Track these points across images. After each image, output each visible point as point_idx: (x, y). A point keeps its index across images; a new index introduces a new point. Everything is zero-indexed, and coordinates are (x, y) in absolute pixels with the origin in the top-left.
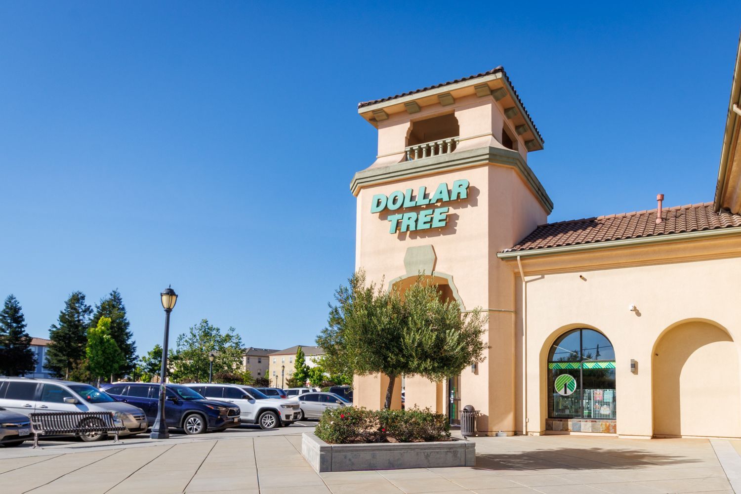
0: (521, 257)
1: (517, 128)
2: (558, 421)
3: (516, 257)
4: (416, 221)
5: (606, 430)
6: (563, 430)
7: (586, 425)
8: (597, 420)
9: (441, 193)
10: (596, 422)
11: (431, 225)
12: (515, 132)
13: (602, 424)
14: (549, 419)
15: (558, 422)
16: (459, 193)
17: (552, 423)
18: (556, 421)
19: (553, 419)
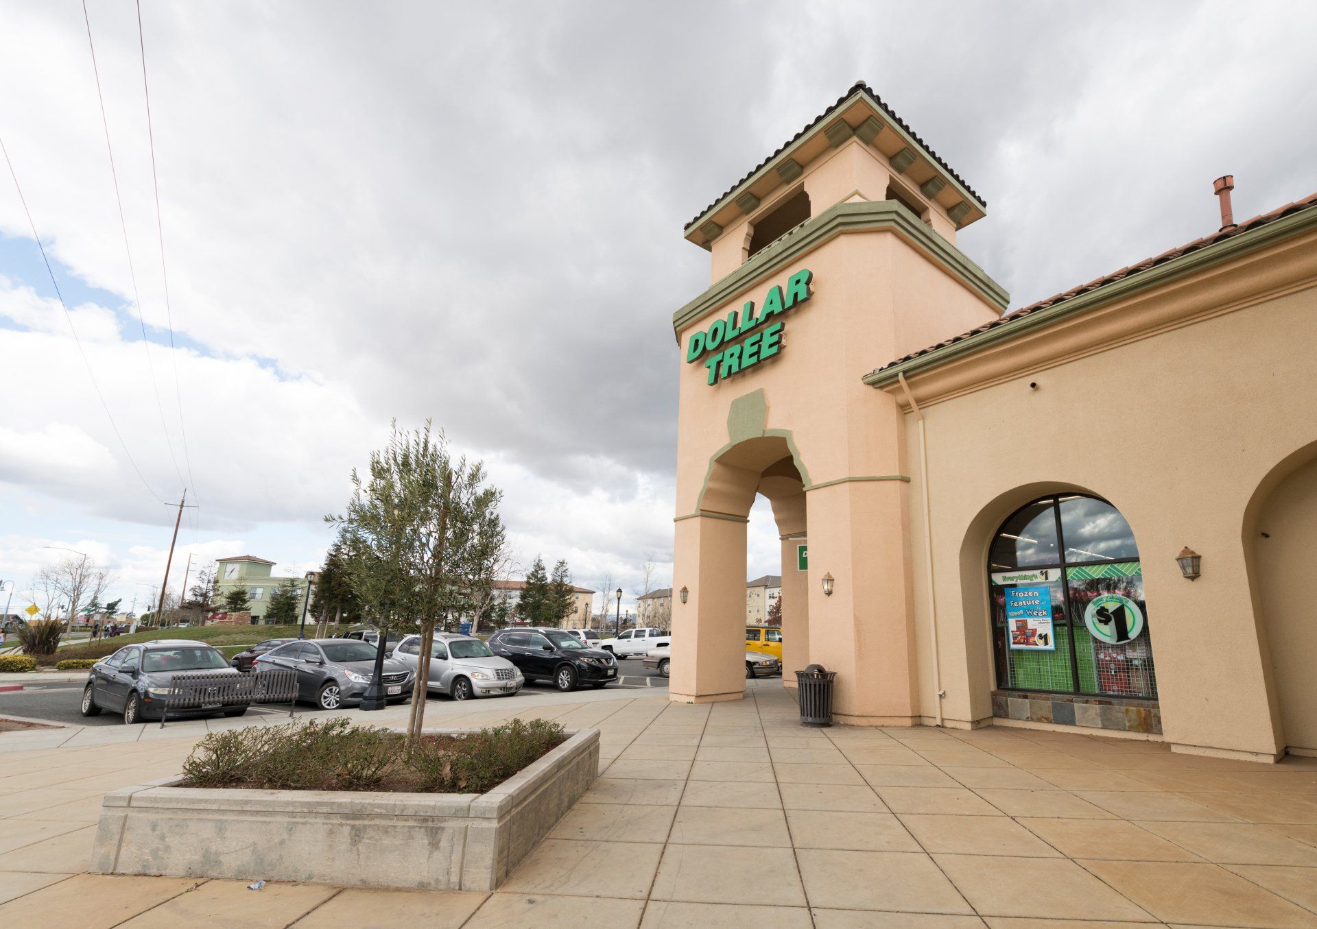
0: (905, 372)
1: (922, 186)
2: (1019, 697)
3: (897, 375)
4: (740, 357)
5: (1140, 725)
6: (1032, 720)
7: (1086, 710)
8: (1114, 701)
9: (771, 303)
10: (1110, 703)
11: (759, 357)
12: (921, 195)
13: (1127, 711)
14: (1000, 692)
15: (1020, 700)
16: (796, 295)
17: (1007, 701)
18: (1014, 697)
19: (1007, 693)
